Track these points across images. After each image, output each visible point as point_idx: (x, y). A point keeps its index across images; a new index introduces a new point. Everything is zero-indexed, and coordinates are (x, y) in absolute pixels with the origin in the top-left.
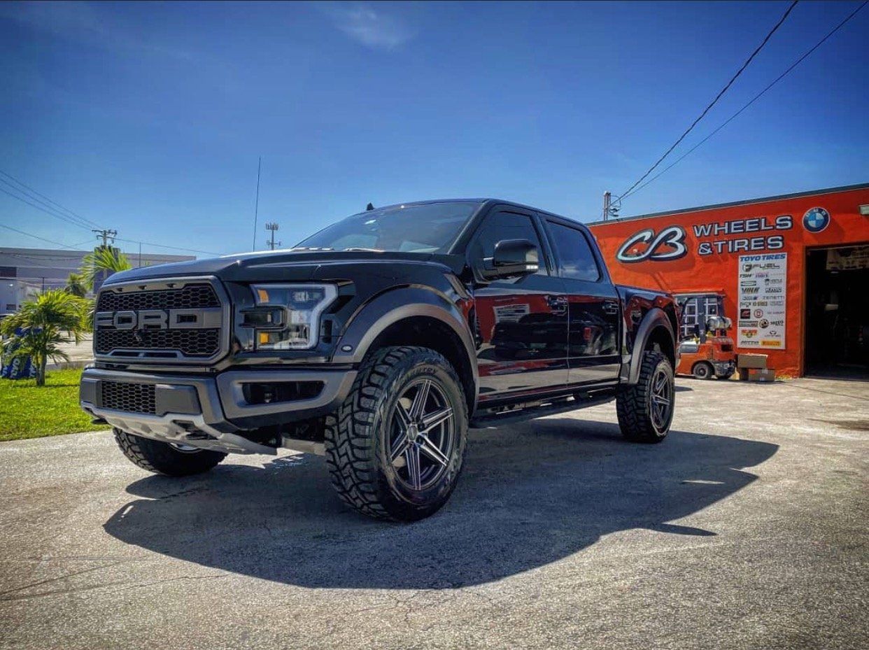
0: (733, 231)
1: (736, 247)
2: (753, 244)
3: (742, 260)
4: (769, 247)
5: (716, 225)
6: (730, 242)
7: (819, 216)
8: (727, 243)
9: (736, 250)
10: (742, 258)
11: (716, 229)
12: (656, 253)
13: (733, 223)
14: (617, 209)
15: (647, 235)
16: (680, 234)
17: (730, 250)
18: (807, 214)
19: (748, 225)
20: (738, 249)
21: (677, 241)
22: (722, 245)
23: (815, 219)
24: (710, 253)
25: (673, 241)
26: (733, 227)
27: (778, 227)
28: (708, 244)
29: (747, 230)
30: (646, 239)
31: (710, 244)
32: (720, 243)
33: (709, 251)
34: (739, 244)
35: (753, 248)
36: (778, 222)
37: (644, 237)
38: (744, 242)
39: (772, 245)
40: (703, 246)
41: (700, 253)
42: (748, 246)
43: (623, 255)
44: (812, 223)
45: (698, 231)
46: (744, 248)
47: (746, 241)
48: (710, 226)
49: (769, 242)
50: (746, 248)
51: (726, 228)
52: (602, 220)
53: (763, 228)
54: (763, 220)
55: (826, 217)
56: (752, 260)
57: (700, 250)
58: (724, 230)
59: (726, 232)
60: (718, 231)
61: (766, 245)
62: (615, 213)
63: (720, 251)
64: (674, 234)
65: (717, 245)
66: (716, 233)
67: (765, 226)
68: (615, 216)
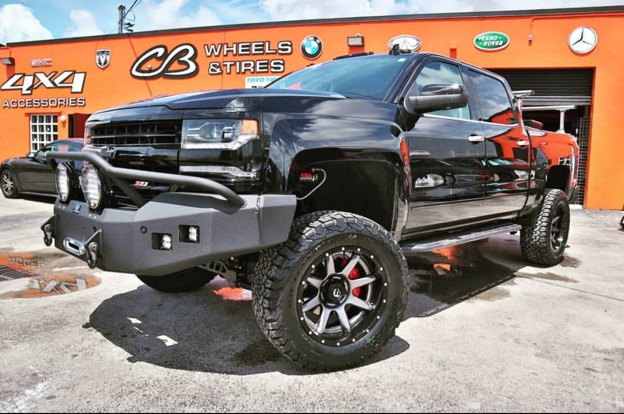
0: (240, 52)
1: (243, 68)
2: (258, 66)
3: (248, 81)
4: (273, 70)
5: (225, 46)
6: (238, 63)
7: (315, 45)
8: (235, 64)
9: (243, 71)
10: (249, 79)
11: (226, 49)
12: (169, 69)
13: (240, 45)
14: (132, 23)
15: (161, 51)
16: (191, 52)
17: (238, 71)
18: (304, 41)
19: (254, 48)
20: (245, 70)
21: (189, 59)
22: (231, 65)
23: (310, 46)
24: (219, 74)
25: (185, 58)
26: (240, 48)
27: (280, 51)
28: (218, 64)
29: (253, 52)
30: (159, 55)
31: (220, 64)
32: (228, 64)
33: (218, 71)
34: (246, 65)
35: (258, 70)
36: (280, 47)
37: (157, 53)
38: (250, 64)
39: (275, 68)
40: (213, 66)
41: (211, 72)
42: (254, 67)
43: (138, 70)
44: (309, 51)
45: (209, 51)
46: (250, 70)
47: (252, 63)
48: (220, 46)
49: (272, 65)
50: (252, 70)
51: (234, 49)
52: (117, 33)
53: (267, 51)
54: (267, 44)
55: (320, 45)
56: (257, 81)
57: (210, 69)
58: (232, 51)
59: (235, 53)
60: (228, 51)
61: (269, 67)
62: (130, 28)
63: (228, 71)
64: (186, 52)
65: (226, 65)
66: (225, 53)
67: (269, 50)
68: (129, 30)
